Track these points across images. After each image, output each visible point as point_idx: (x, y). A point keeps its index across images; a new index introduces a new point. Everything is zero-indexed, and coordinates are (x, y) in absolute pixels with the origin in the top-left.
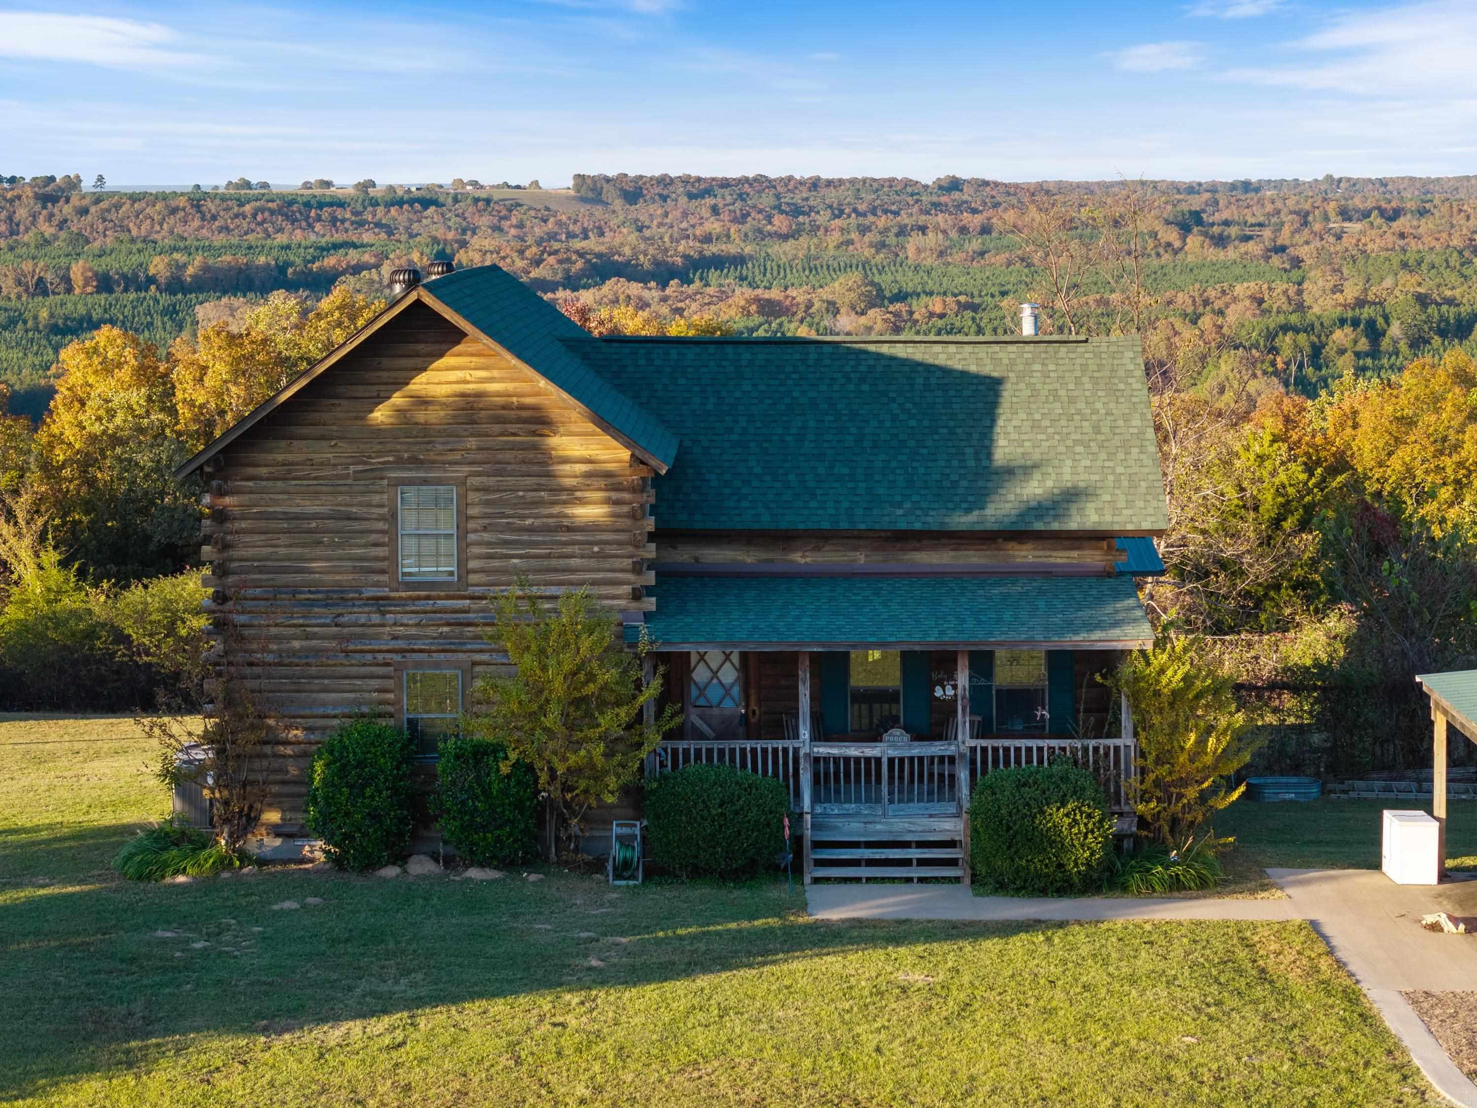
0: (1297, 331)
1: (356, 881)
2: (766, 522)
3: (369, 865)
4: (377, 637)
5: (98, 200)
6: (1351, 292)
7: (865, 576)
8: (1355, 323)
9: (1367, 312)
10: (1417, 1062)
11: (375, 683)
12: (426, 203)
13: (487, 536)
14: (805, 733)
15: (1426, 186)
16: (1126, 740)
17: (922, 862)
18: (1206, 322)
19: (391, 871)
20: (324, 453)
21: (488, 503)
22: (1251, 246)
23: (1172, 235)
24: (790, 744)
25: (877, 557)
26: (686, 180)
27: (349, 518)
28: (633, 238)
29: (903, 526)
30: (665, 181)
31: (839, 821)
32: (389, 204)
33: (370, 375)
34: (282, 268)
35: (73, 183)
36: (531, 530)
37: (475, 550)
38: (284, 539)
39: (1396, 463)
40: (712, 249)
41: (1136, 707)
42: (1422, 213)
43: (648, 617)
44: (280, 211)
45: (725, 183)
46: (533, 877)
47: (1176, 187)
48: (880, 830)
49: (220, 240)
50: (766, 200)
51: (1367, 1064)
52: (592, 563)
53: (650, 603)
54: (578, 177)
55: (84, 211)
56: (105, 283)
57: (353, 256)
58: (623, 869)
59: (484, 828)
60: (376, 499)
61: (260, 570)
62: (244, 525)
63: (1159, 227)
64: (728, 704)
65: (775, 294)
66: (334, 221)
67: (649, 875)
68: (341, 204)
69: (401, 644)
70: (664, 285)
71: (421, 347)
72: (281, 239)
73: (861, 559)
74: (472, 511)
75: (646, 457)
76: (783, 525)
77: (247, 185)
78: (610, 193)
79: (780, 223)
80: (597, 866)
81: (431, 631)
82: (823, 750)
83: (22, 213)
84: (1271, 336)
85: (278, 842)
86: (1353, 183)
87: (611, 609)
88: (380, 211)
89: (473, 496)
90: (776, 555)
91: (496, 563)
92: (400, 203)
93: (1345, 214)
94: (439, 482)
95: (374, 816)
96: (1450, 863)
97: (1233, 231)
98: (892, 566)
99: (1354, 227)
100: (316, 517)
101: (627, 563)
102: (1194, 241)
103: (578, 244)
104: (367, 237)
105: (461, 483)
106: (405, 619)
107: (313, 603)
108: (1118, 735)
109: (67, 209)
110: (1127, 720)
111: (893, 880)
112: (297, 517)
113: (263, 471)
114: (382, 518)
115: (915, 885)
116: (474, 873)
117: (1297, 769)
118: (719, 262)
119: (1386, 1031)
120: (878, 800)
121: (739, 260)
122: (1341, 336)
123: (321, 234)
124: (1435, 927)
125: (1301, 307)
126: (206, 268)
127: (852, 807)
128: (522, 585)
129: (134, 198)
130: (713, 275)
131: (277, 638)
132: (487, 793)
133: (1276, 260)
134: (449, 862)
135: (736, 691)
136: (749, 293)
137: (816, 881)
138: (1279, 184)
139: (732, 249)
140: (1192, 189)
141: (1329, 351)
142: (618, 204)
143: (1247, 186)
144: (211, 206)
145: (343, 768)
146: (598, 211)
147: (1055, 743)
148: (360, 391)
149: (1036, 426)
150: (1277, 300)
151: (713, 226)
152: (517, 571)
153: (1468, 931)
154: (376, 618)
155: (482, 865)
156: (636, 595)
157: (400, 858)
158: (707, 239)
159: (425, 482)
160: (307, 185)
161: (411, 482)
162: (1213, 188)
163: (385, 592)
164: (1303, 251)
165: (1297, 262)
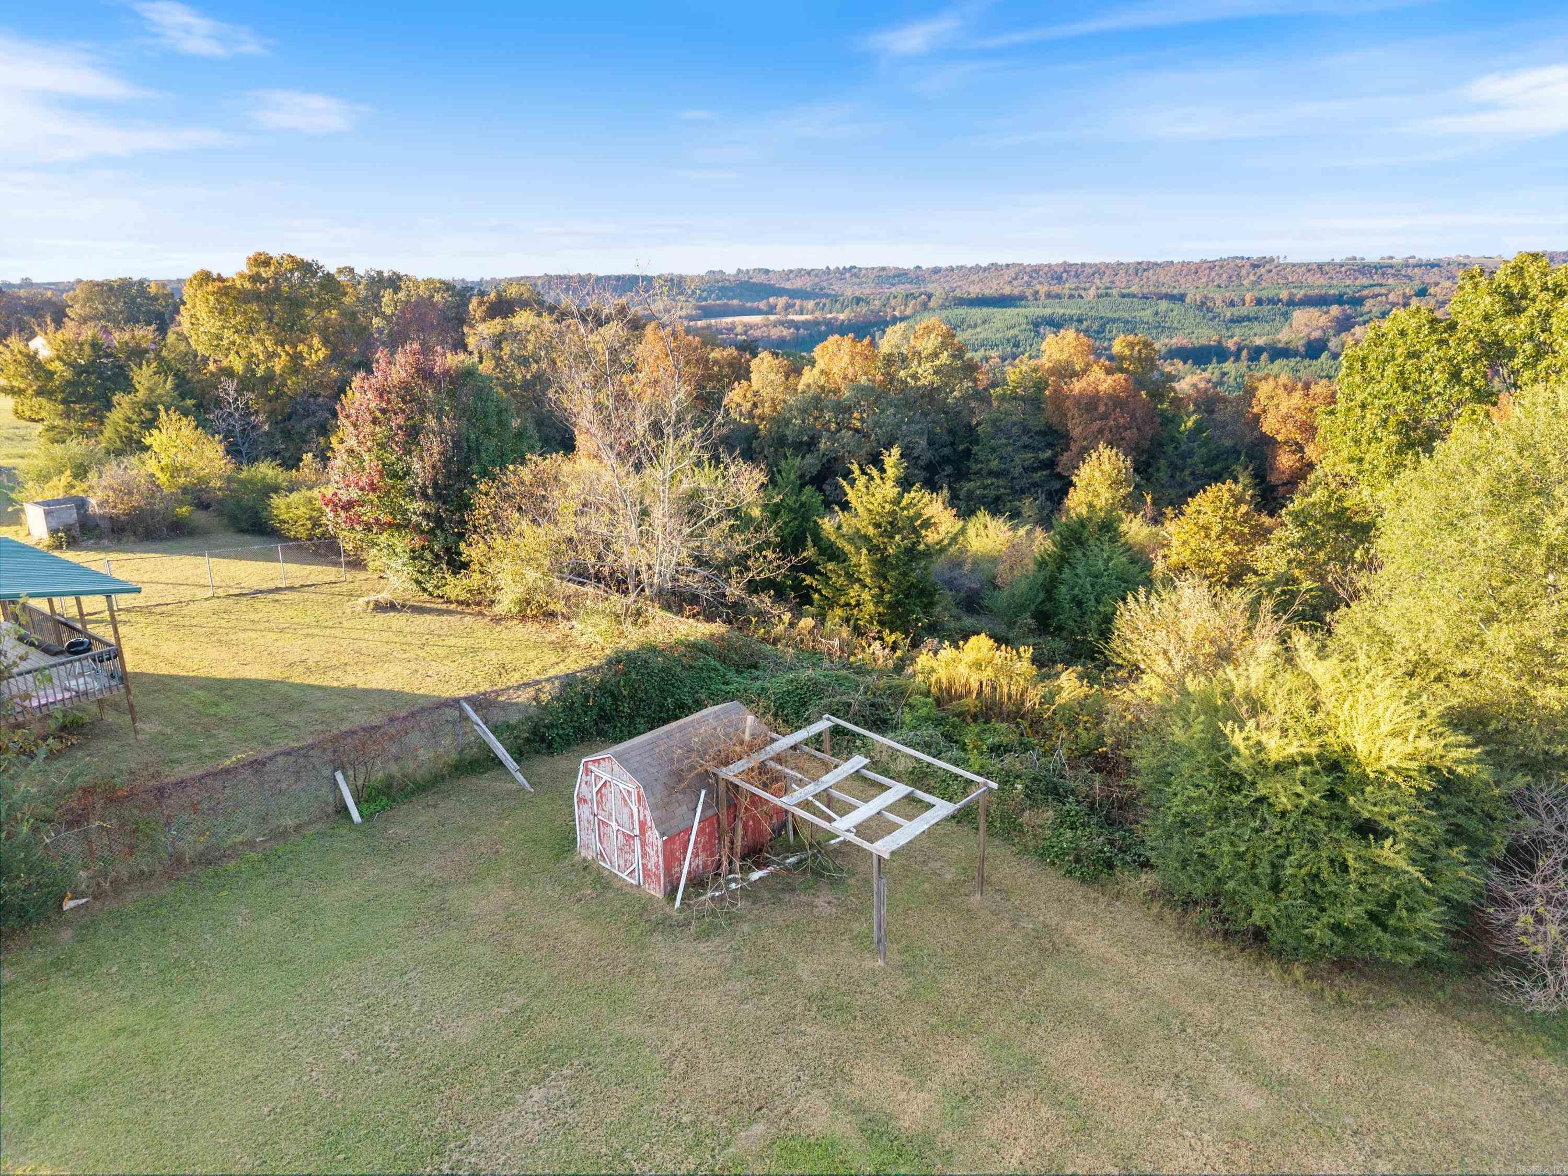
5: (1279, 266)
12: (1433, 266)
35: (1272, 259)
44: (1358, 270)
49: (1321, 283)
55: (1270, 271)
56: (1259, 302)
66: (1382, 274)
68: (1391, 267)
72: (1350, 283)
77: (1355, 259)
83: (1244, 272)
88: (1410, 269)
92: (1420, 266)
104: (1393, 282)
109: (1263, 270)
126: (1305, 296)
144: (1328, 268)
160: (1382, 259)
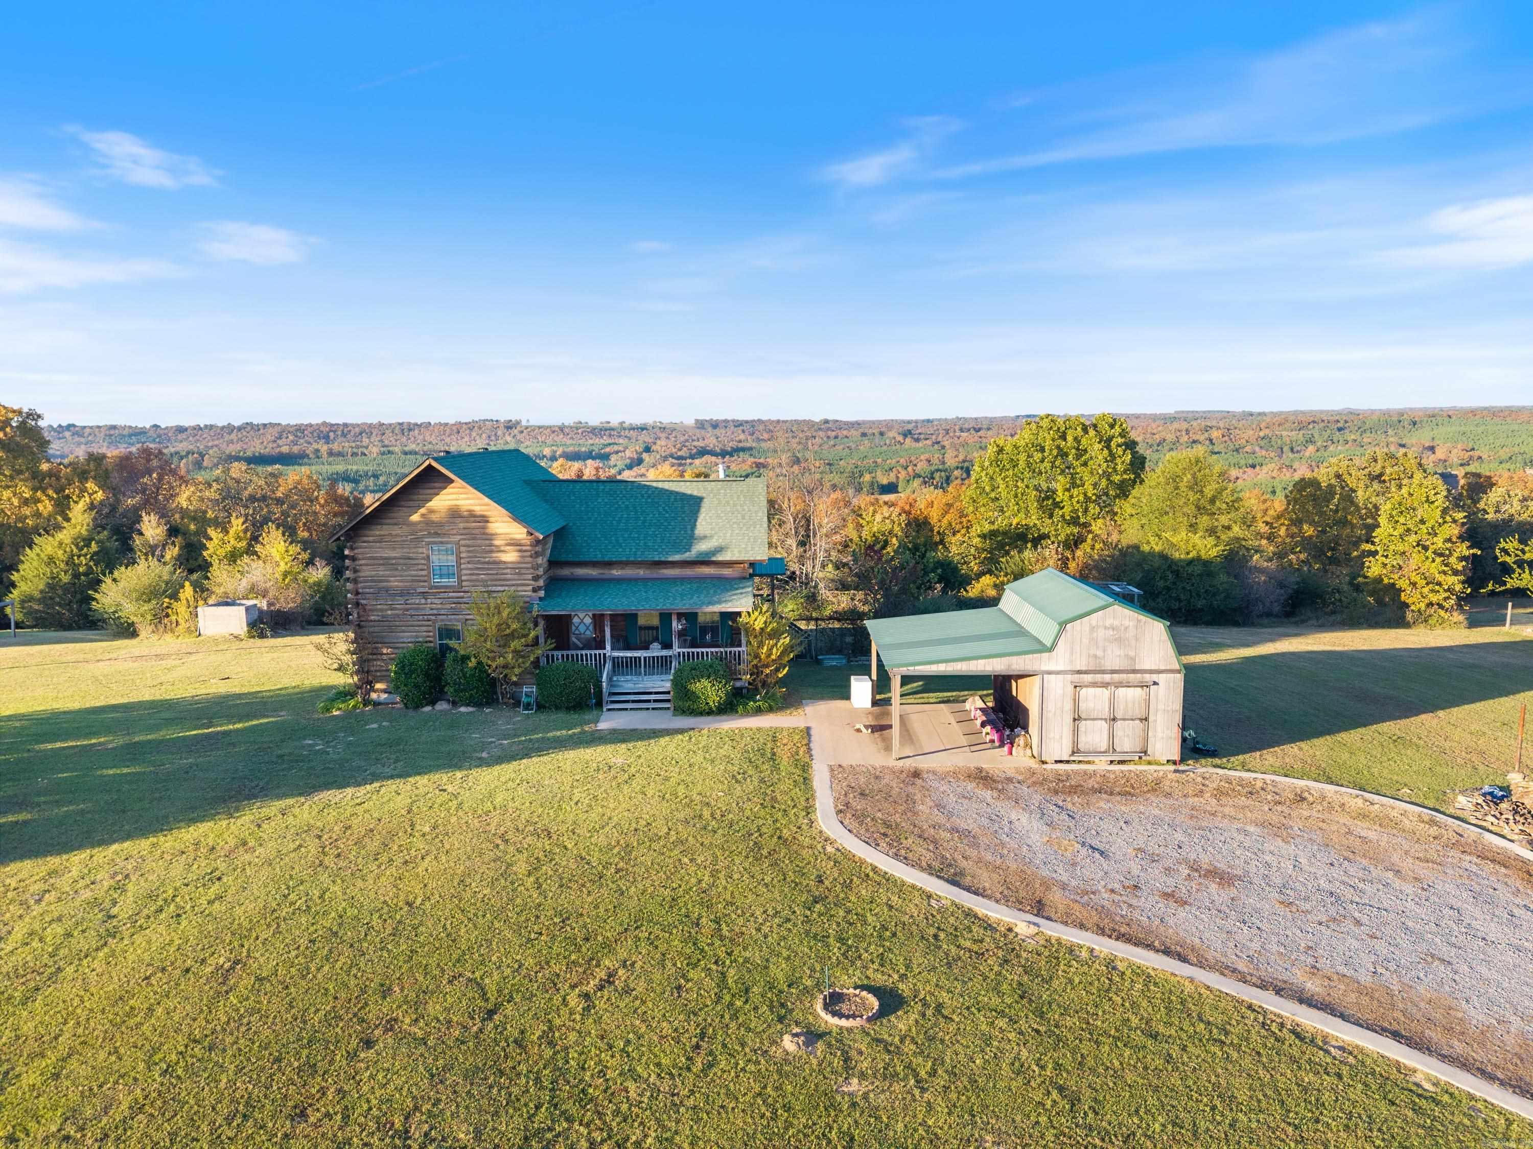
0: (941, 471)
1: (411, 713)
2: (599, 557)
3: (417, 707)
4: (424, 609)
5: (527, 428)
6: (961, 458)
7: (645, 580)
8: (962, 468)
9: (966, 464)
10: (817, 805)
11: (425, 628)
13: (470, 566)
14: (608, 647)
15: (992, 420)
16: (743, 648)
17: (655, 701)
18: (910, 469)
19: (428, 709)
20: (396, 530)
21: (469, 552)
22: (927, 442)
23: (900, 438)
24: (601, 652)
25: (648, 572)
26: (733, 421)
27: (409, 558)
28: (715, 441)
29: (657, 559)
30: (726, 421)
31: (623, 684)
32: (630, 429)
33: (416, 497)
34: (591, 452)
35: (518, 423)
36: (488, 563)
37: (464, 572)
38: (381, 568)
39: (945, 521)
40: (741, 445)
41: (747, 636)
42: (989, 429)
43: (541, 599)
45: (747, 422)
46: (488, 711)
47: (904, 422)
48: (640, 687)
49: (569, 442)
50: (761, 427)
51: (794, 806)
52: (516, 577)
53: (542, 593)
54: (697, 421)
55: (522, 432)
57: (616, 448)
58: (528, 706)
59: (464, 690)
60: (420, 550)
61: (372, 581)
62: (363, 562)
63: (896, 435)
64: (588, 633)
65: (762, 460)
66: (610, 435)
67: (540, 707)
68: (613, 429)
69: (435, 612)
70: (724, 457)
71: (437, 485)
72: (591, 442)
73: (641, 572)
74: (462, 555)
75: (533, 531)
76: (606, 559)
78: (707, 425)
79: (766, 436)
80: (517, 703)
81: (448, 606)
82: (616, 654)
83: (500, 433)
84: (932, 473)
85: (386, 695)
86: (965, 419)
87: (522, 596)
89: (462, 549)
90: (606, 571)
91: (474, 577)
92: (634, 429)
93: (961, 430)
94: (447, 543)
95: (416, 686)
96: (878, 697)
97: (922, 436)
98: (655, 576)
99: (964, 434)
100: (395, 558)
101: (530, 577)
102: (908, 440)
103: (696, 443)
104: (621, 441)
105: (458, 543)
106: (436, 601)
107: (396, 595)
108: (740, 646)
109: (516, 431)
110: (744, 641)
111: (641, 709)
112: (386, 558)
113: (371, 539)
114: (423, 559)
115: (651, 711)
116: (463, 709)
117: (840, 652)
118: (743, 450)
119: (812, 787)
120: (640, 674)
121: (751, 449)
122: (957, 473)
123: (606, 440)
124: (859, 730)
125: (944, 463)
127: (629, 677)
128: (484, 586)
129: (540, 427)
130: (741, 454)
131: (381, 610)
132: (464, 675)
133: (936, 446)
134: (454, 703)
135: (591, 628)
136: (752, 460)
137: (609, 710)
138: (939, 420)
139: (748, 445)
140: (909, 422)
141: (952, 478)
142: (710, 429)
143: (928, 421)
144: (567, 430)
145: (403, 666)
146: (703, 432)
147: (713, 650)
148: (411, 504)
149: (718, 517)
150: (935, 461)
151: (742, 437)
152: (482, 580)
153: (872, 732)
154: (423, 601)
155: (468, 705)
156: (535, 590)
157: (433, 703)
158: (740, 441)
159: (442, 543)
161: (435, 543)
162: (916, 422)
163: (426, 590)
164: (946, 443)
165: (943, 447)
